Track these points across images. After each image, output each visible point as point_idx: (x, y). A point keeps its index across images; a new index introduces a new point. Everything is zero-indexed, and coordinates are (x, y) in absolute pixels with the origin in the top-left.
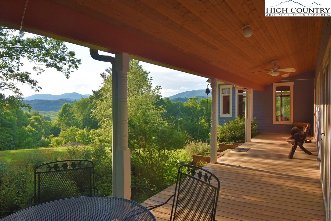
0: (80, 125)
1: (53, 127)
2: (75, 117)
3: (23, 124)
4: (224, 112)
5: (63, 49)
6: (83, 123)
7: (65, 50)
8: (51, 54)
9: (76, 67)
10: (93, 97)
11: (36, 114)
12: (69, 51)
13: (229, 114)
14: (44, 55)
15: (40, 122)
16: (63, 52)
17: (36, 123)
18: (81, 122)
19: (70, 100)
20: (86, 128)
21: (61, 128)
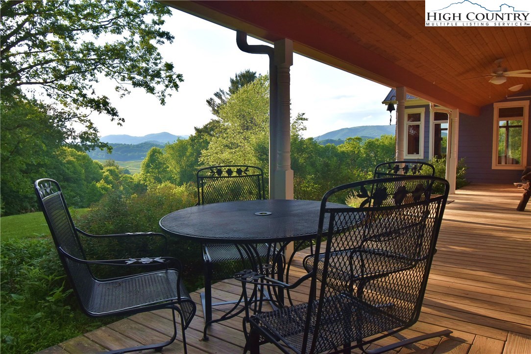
0: (175, 180)
1: (135, 184)
2: (168, 169)
3: (93, 179)
4: (410, 152)
5: (156, 59)
6: (181, 178)
7: (158, 61)
8: (139, 67)
9: (176, 86)
10: (195, 137)
11: (110, 165)
12: (165, 63)
13: (418, 154)
14: (128, 70)
15: (117, 175)
16: (156, 64)
17: (111, 178)
18: (177, 177)
19: (158, 144)
20: (184, 184)
21: (147, 186)
